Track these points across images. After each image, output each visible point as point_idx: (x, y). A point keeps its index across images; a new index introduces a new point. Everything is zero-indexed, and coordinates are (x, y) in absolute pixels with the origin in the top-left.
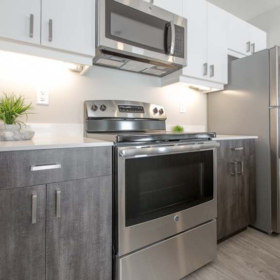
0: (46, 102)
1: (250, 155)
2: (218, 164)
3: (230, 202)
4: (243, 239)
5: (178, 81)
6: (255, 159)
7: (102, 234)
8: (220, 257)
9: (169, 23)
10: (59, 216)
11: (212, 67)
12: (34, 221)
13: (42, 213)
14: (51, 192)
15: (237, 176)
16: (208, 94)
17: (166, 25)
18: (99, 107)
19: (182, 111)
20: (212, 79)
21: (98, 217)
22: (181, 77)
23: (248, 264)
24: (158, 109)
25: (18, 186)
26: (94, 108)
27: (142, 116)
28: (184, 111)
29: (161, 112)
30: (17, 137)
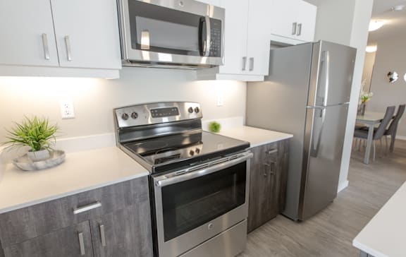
0: (71, 115)
1: (284, 152)
2: (251, 168)
3: (261, 198)
4: (271, 227)
5: (214, 78)
6: (288, 156)
7: (144, 249)
8: (249, 246)
9: (204, 18)
10: (104, 244)
11: (252, 59)
12: (83, 252)
13: (89, 244)
14: (95, 225)
15: (269, 176)
16: (247, 82)
17: (200, 19)
18: (130, 115)
19: (219, 104)
20: (252, 73)
21: (140, 237)
22: (217, 75)
23: (272, 251)
24: (193, 109)
25: (64, 226)
26: (125, 117)
27: (177, 118)
28: (221, 104)
29: (197, 110)
30: (49, 165)
